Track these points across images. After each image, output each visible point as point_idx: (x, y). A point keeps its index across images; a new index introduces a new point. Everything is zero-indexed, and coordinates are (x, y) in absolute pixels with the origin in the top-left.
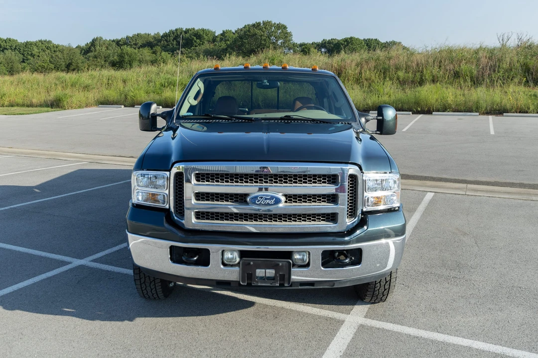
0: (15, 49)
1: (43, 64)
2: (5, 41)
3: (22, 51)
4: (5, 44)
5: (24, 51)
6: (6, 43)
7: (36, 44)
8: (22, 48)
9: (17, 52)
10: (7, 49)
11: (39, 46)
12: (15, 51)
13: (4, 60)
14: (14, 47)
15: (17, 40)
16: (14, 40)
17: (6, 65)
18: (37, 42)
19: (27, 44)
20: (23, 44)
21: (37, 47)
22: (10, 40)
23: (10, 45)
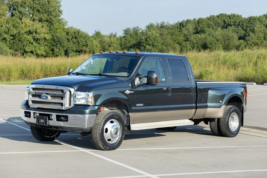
0: (239, 25)
1: (257, 41)
2: (230, 17)
3: (245, 27)
4: (229, 21)
5: (247, 27)
6: (230, 19)
7: (259, 19)
8: (245, 24)
9: (240, 28)
10: (231, 25)
11: (263, 21)
12: (238, 27)
13: (221, 38)
14: (238, 23)
15: (241, 16)
16: (238, 16)
17: (223, 43)
18: (260, 17)
19: (251, 20)
20: (247, 19)
21: (261, 22)
22: (234, 15)
23: (234, 21)
